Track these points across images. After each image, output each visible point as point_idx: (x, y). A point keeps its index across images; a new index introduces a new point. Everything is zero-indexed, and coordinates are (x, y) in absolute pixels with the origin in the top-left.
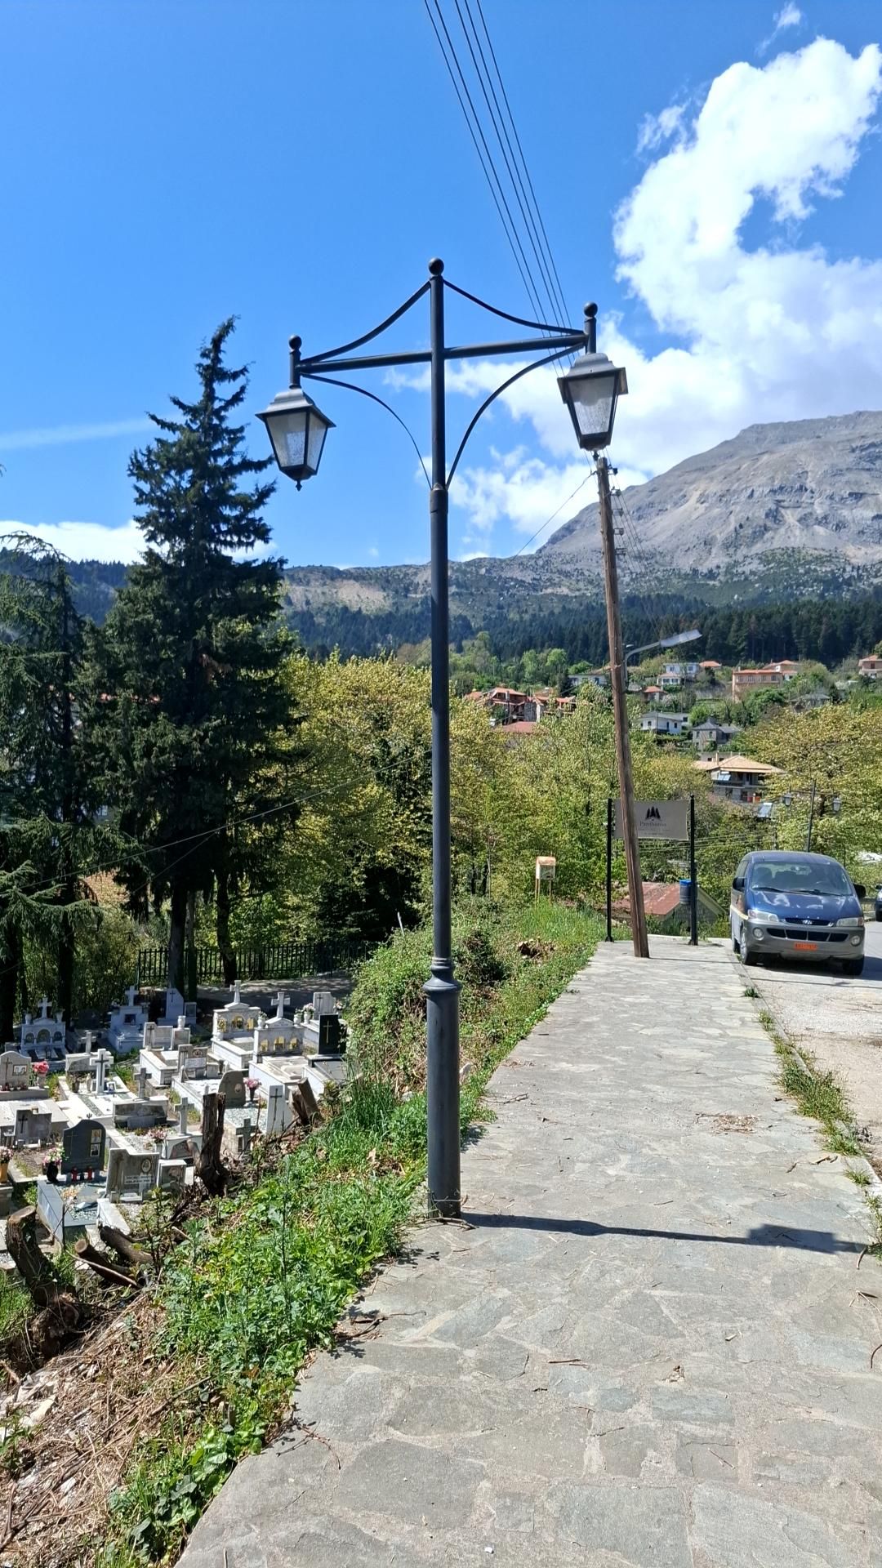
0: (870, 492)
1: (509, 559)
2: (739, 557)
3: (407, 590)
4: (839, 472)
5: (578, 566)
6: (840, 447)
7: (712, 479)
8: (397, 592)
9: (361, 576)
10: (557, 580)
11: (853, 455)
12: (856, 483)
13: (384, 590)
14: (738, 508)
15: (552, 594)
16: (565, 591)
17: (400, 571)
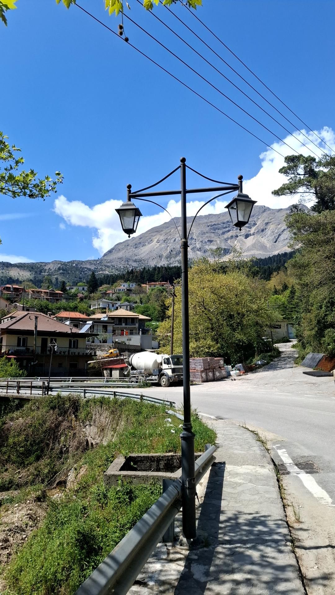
0: (214, 240)
1: (86, 261)
2: (171, 262)
3: (41, 272)
4: (204, 233)
5: (113, 264)
6: (204, 225)
7: (161, 235)
8: (36, 272)
9: (20, 266)
10: (104, 268)
11: (208, 228)
12: (210, 237)
13: (31, 272)
14: (171, 245)
15: (102, 273)
16: (107, 272)
17: (39, 264)
